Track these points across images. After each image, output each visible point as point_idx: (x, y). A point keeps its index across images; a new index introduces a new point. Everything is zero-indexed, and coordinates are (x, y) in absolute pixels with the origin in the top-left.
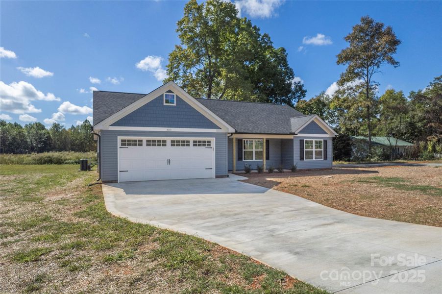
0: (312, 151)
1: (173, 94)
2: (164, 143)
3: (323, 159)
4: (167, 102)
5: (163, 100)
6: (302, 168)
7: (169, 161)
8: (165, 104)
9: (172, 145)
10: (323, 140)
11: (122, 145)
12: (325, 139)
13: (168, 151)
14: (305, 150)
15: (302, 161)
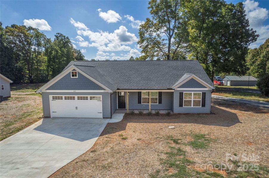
0: (191, 100)
1: (76, 71)
2: (74, 98)
3: (201, 107)
4: (73, 76)
5: (71, 75)
6: (180, 112)
7: (76, 108)
8: (72, 77)
9: (78, 99)
10: (201, 92)
11: (53, 99)
12: (204, 92)
13: (76, 102)
14: (184, 100)
15: (181, 108)
